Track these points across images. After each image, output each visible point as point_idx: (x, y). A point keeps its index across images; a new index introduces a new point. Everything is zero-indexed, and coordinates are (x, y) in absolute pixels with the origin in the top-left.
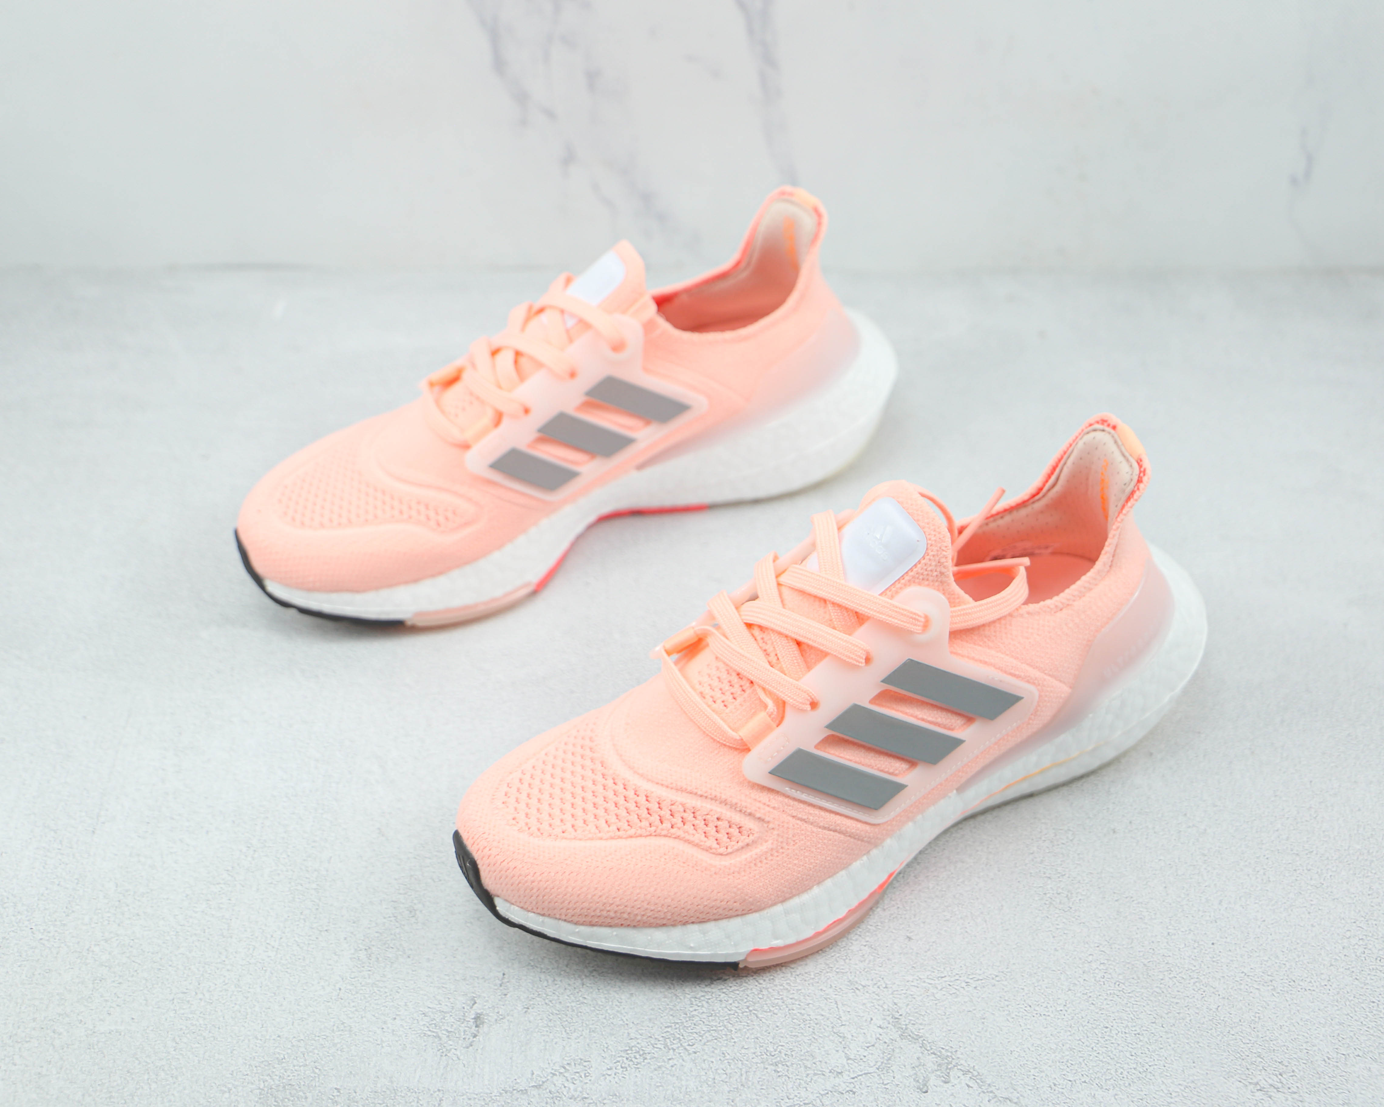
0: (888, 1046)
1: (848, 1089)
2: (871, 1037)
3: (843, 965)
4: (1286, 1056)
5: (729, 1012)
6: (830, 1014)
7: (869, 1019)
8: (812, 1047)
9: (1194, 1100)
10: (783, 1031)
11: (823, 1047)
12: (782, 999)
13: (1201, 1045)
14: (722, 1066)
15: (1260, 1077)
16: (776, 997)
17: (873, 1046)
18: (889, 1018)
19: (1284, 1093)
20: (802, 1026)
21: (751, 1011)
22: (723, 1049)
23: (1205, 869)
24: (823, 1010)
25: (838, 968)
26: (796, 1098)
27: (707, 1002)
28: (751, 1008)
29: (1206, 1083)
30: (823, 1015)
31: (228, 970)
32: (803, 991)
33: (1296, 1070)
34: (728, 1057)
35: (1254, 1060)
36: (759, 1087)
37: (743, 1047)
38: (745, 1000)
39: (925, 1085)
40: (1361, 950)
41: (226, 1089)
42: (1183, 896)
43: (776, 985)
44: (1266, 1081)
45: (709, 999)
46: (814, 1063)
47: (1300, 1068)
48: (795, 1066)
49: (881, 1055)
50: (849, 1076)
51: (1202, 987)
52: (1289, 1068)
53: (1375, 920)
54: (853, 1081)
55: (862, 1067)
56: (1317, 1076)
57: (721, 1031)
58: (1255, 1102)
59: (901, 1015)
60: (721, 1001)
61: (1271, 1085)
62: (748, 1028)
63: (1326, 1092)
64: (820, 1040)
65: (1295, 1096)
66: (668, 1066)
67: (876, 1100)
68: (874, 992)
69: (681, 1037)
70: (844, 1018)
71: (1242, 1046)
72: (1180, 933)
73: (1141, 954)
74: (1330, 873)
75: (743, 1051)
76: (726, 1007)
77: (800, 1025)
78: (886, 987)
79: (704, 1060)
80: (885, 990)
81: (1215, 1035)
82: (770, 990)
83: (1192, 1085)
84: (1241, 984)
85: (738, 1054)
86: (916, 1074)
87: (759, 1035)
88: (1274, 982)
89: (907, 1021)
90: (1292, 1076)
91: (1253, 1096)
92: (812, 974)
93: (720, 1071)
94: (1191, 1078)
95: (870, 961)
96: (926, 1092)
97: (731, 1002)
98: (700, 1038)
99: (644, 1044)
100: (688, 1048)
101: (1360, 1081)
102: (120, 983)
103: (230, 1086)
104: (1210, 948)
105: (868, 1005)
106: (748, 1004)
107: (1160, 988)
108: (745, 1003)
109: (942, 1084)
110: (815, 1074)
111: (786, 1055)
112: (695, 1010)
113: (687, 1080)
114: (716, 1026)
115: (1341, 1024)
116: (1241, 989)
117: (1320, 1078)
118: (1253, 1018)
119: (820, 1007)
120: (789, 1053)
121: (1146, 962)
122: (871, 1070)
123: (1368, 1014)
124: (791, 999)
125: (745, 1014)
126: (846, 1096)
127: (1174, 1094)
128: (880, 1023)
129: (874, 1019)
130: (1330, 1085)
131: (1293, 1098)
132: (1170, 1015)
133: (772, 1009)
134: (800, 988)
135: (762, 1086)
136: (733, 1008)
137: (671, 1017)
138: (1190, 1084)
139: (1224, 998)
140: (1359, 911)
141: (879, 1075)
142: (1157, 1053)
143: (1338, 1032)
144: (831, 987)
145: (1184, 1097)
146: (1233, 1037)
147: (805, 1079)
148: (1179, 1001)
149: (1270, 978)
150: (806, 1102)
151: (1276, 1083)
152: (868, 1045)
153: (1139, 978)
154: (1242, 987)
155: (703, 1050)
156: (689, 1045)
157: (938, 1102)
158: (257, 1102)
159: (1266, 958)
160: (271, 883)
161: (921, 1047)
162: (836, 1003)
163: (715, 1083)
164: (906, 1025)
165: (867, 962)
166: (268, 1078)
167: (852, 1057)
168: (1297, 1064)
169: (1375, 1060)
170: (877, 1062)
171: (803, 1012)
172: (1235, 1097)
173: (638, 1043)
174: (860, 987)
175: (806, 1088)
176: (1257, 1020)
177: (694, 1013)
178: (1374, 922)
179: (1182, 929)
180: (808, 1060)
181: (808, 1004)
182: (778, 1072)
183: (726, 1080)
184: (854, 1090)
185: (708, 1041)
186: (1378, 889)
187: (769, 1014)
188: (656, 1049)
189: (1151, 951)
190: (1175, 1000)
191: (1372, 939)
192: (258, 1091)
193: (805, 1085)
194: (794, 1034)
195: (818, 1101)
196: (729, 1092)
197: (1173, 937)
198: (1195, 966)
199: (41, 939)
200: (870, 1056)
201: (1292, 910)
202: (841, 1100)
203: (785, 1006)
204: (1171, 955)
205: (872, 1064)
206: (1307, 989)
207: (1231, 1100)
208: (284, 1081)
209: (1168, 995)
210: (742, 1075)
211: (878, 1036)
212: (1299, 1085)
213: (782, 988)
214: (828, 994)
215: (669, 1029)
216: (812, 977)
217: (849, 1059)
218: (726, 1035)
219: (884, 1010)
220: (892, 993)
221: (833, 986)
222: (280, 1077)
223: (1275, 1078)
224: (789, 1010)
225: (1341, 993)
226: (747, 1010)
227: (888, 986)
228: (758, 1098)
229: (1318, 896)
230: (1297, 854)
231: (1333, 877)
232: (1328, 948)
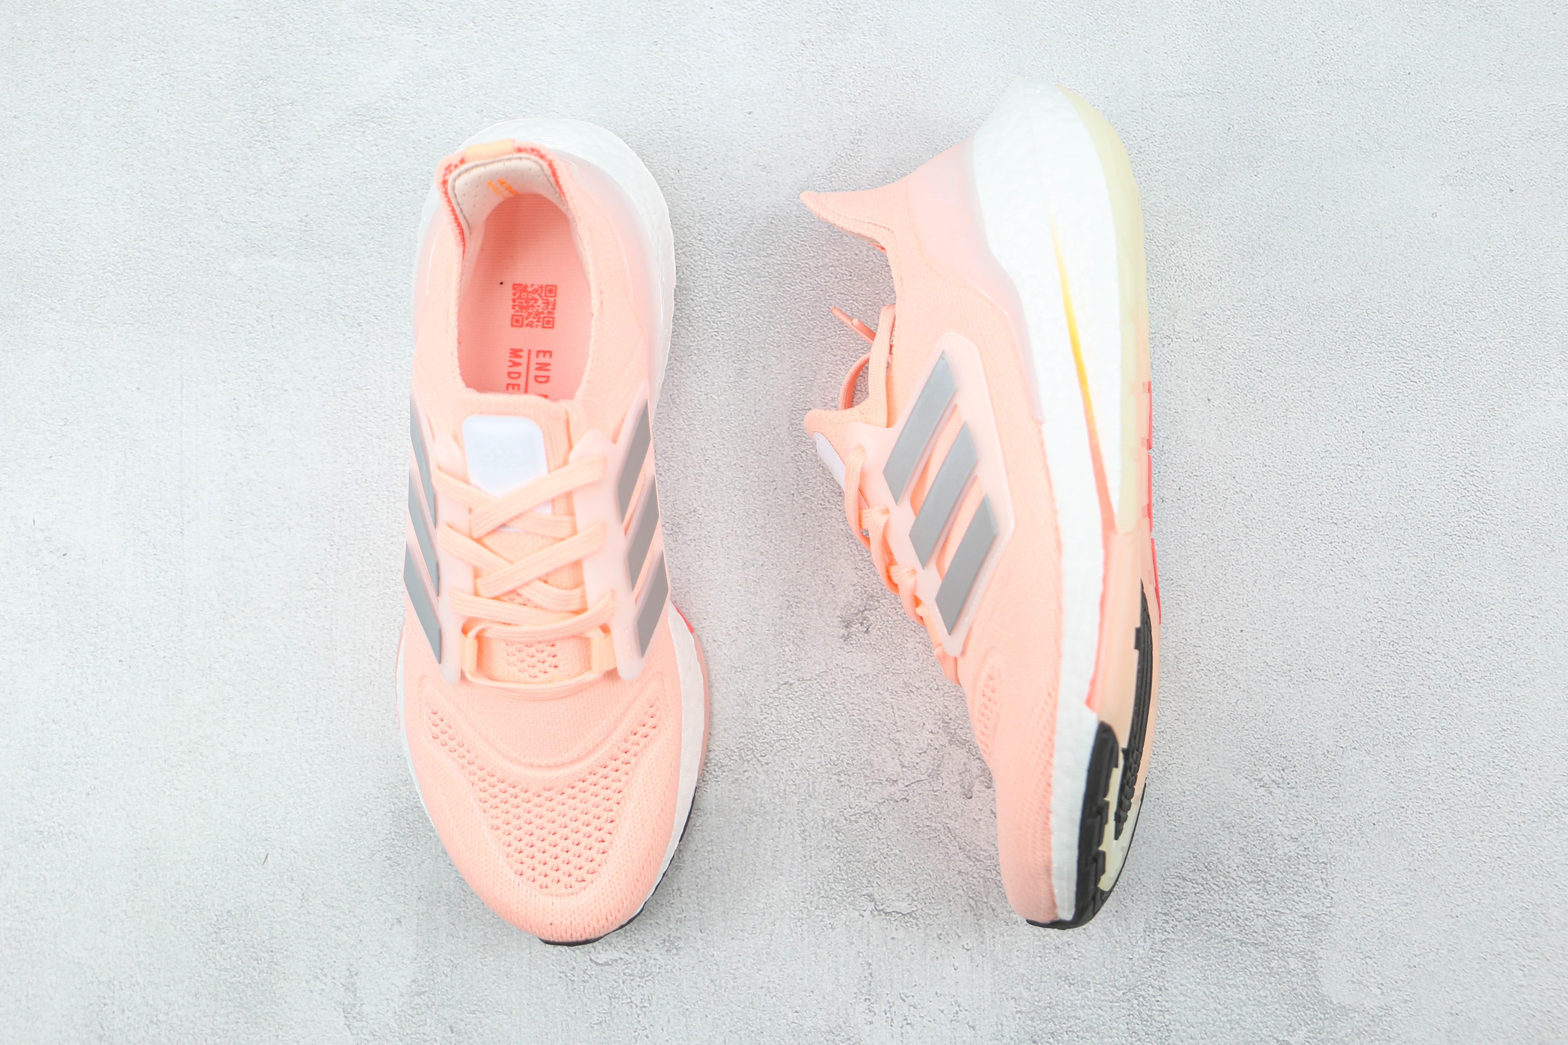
0: (938, 752)
1: (902, 797)
2: (924, 743)
3: (899, 666)
4: (1291, 750)
5: (796, 720)
6: (887, 719)
7: (922, 725)
8: (871, 755)
9: (1204, 798)
10: (845, 738)
11: (881, 755)
12: (843, 704)
13: (1217, 741)
14: (792, 777)
15: (1264, 773)
16: (838, 702)
17: (925, 752)
18: (940, 723)
19: (1283, 789)
20: (862, 733)
21: (815, 718)
22: (792, 759)
23: (1245, 544)
24: (880, 715)
25: (894, 669)
26: (857, 808)
27: (776, 709)
28: (815, 715)
29: (1216, 781)
30: (880, 721)
31: (340, 686)
32: (862, 695)
33: (1298, 765)
34: (796, 767)
35: (1262, 755)
36: (824, 797)
37: (809, 757)
38: (810, 706)
39: (970, 791)
40: (1378, 634)
41: (363, 813)
42: (1220, 576)
43: (837, 689)
44: (1269, 777)
45: (777, 706)
46: (873, 772)
47: (1301, 763)
48: (855, 775)
49: (932, 762)
50: (903, 784)
51: (1226, 679)
52: (1292, 763)
53: (1397, 599)
54: (907, 788)
55: (915, 775)
56: (1315, 770)
57: (789, 740)
58: (1257, 799)
59: (950, 719)
60: (788, 707)
61: (1273, 781)
62: (813, 736)
63: (1320, 786)
64: (878, 748)
65: (1292, 791)
66: (744, 779)
67: (927, 807)
68: (927, 695)
69: (754, 748)
70: (899, 724)
71: (1254, 741)
72: (1213, 619)
73: (1174, 645)
74: (1364, 546)
75: (810, 761)
76: (793, 714)
77: (859, 732)
78: (938, 689)
79: (776, 771)
80: (937, 691)
81: (1231, 730)
82: (832, 694)
83: (1204, 783)
84: (1262, 675)
85: (805, 764)
86: (962, 780)
87: (823, 744)
88: (1292, 672)
89: (956, 725)
90: (1293, 771)
91: (1256, 792)
92: (870, 675)
93: (790, 782)
94: (1204, 776)
95: (923, 660)
96: (971, 798)
97: (797, 708)
98: (771, 748)
99: (722, 756)
100: (760, 758)
101: (1352, 774)
102: (247, 703)
103: (365, 809)
104: (1239, 636)
105: (922, 709)
106: (812, 710)
107: (1187, 682)
108: (810, 709)
109: (985, 789)
110: (873, 783)
111: (847, 764)
112: (765, 718)
113: (762, 792)
114: (784, 735)
115: (1345, 715)
116: (1260, 681)
117: (1317, 773)
118: (1267, 711)
119: (877, 713)
120: (850, 762)
121: (1177, 653)
122: (923, 777)
123: (1371, 704)
124: (852, 704)
125: (810, 721)
126: (901, 804)
127: (1187, 793)
128: (931, 728)
129: (926, 724)
130: (1325, 779)
131: (1290, 794)
132: (1193, 711)
133: (834, 715)
134: (859, 691)
135: (827, 796)
136: (800, 715)
137: (744, 727)
138: (1202, 782)
139: (1244, 691)
140: (1384, 589)
141: (930, 782)
142: (1177, 751)
143: (1341, 724)
144: (888, 690)
145: (1196, 795)
146: (1247, 732)
147: (864, 788)
148: (1202, 696)
149: (1289, 667)
150: (866, 811)
151: (1278, 779)
152: (921, 751)
153: (1169, 672)
154: (1262, 678)
155: (775, 761)
156: (761, 756)
157: (981, 808)
158: (392, 825)
159: (1288, 646)
160: (361, 587)
161: (967, 752)
162: (892, 708)
163: (785, 794)
164: (955, 729)
165: (921, 661)
166: (396, 801)
167: (906, 764)
168: (1299, 758)
169: (1369, 753)
170: (928, 769)
171: (862, 717)
172: (1240, 793)
173: (716, 756)
174: (914, 689)
175: (866, 797)
176: (1270, 713)
177: (765, 721)
178: (1395, 602)
179: (1215, 616)
180: (867, 769)
181: (867, 709)
182: (841, 782)
183: (796, 791)
184: (908, 798)
185: (778, 751)
186: (1406, 563)
187: (832, 721)
188: (732, 761)
189: (1184, 641)
190: (1199, 695)
191: (1390, 622)
192: (390, 814)
193: (865, 794)
194: (854, 742)
195: (876, 809)
196: (799, 803)
197: (1206, 624)
198: (1222, 657)
199: (164, 657)
200: (922, 763)
201: (1321, 591)
202: (896, 809)
203: (846, 712)
204: (1201, 645)
205: (924, 771)
206: (1321, 678)
207: (1236, 796)
208: (411, 803)
209: (1194, 690)
210: (809, 785)
211: (930, 741)
212: (1297, 780)
213: (843, 691)
214: (884, 698)
215: (742, 740)
216: (871, 679)
217: (903, 766)
218: (794, 744)
219: (935, 715)
220: (943, 696)
221: (890, 688)
222: (407, 799)
223: (1278, 774)
224: (850, 716)
225: (1351, 682)
226: (812, 717)
227: (940, 688)
228: (824, 808)
229: (1347, 573)
230: (1336, 524)
231: (1365, 551)
232: (1347, 633)
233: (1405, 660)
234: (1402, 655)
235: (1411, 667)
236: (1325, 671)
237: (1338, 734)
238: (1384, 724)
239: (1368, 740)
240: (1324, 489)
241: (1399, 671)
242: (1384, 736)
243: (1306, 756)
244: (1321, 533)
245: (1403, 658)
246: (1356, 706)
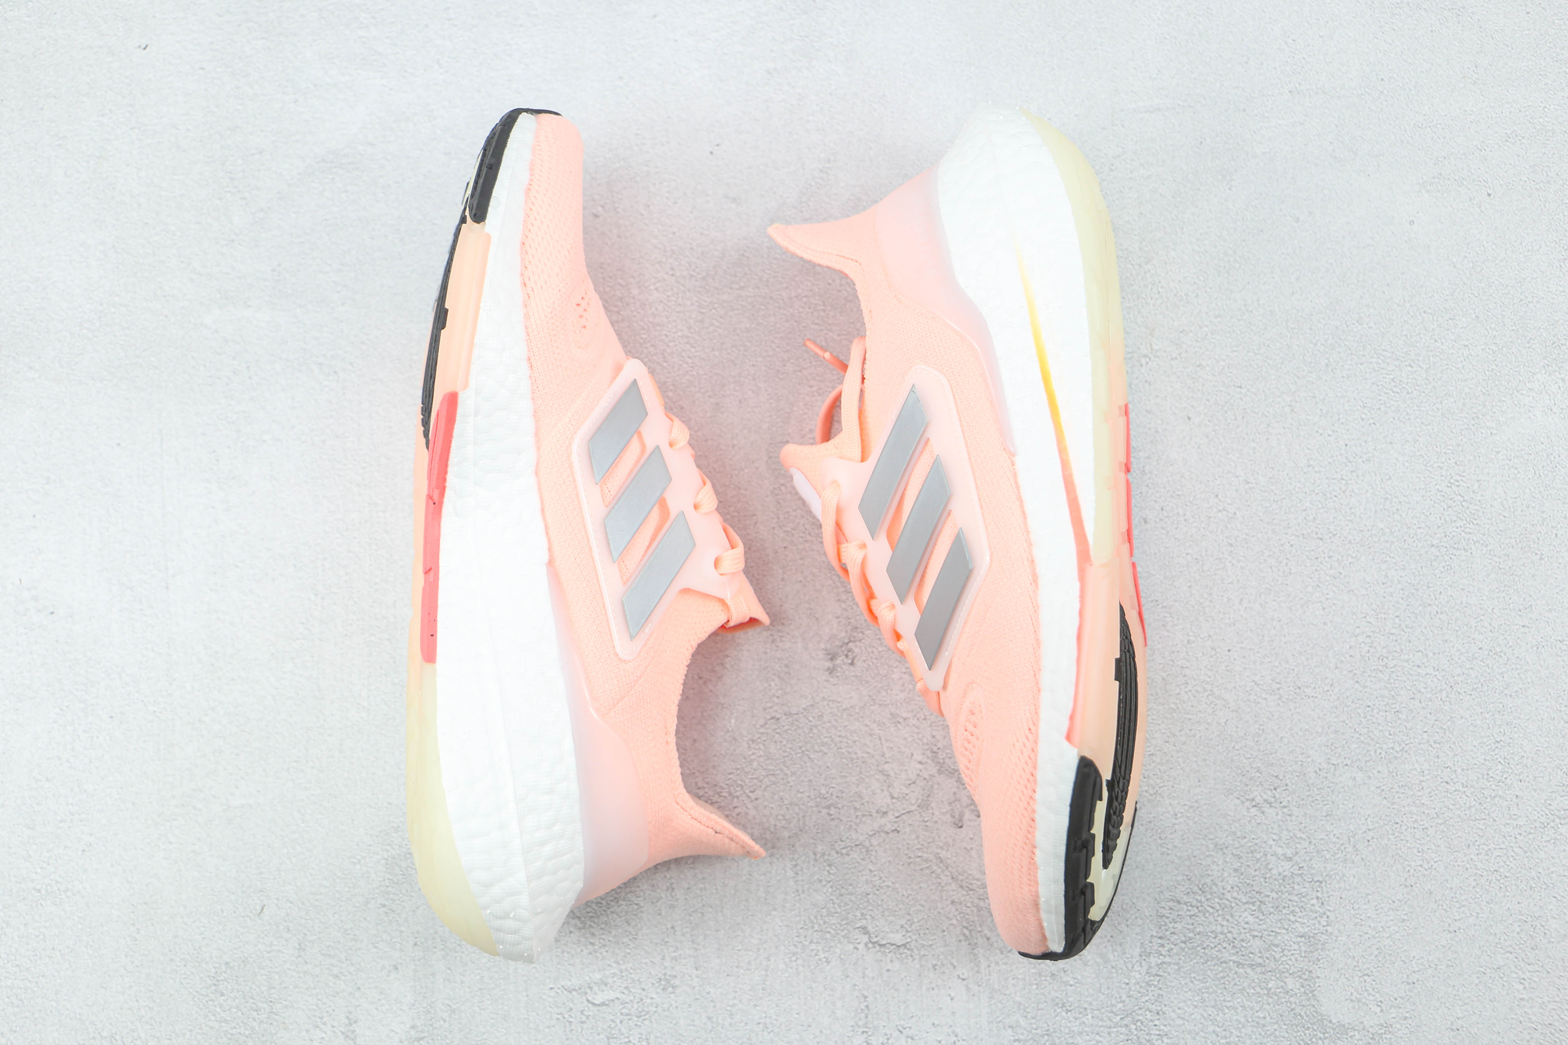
0: (928, 782)
1: (893, 828)
2: (912, 773)
3: (885, 697)
4: (1283, 769)
5: (784, 754)
6: (875, 751)
7: (910, 755)
8: (860, 787)
9: (1196, 820)
10: (833, 771)
11: (870, 787)
12: (831, 737)
13: (1208, 762)
14: (782, 812)
15: (1256, 793)
16: (826, 735)
17: (914, 783)
18: (928, 753)
19: (1275, 808)
20: (850, 765)
21: (803, 752)
22: (781, 794)
23: (1230, 562)
24: (868, 747)
25: (880, 700)
26: (848, 841)
27: (764, 745)
28: (803, 749)
29: (1208, 802)
30: (868, 753)
31: (330, 735)
32: (849, 727)
33: (1290, 784)
34: (786, 802)
35: (1253, 775)
36: (815, 831)
37: (798, 792)
38: (798, 740)
39: (960, 820)
40: (1367, 648)
41: (356, 861)
42: (1206, 596)
43: (824, 723)
44: (1261, 796)
45: (765, 741)
46: (863, 804)
47: (1293, 781)
48: (845, 808)
49: (922, 792)
50: (893, 815)
51: (1214, 700)
52: (1283, 781)
53: (1385, 613)
54: (897, 820)
55: (905, 806)
56: (1308, 788)
57: (778, 774)
58: (1249, 819)
59: (939, 749)
60: (775, 742)
61: (1265, 801)
62: (802, 770)
63: (1313, 804)
64: (867, 780)
65: (1285, 810)
66: (734, 815)
67: (918, 837)
68: (914, 725)
69: (743, 784)
70: (887, 755)
71: (1245, 761)
72: (1199, 640)
73: (1161, 666)
74: (1350, 560)
75: (799, 795)
76: (780, 749)
77: (847, 764)
78: (925, 719)
79: (765, 807)
80: (924, 722)
81: (1221, 751)
82: (820, 728)
83: (1196, 805)
84: (1250, 694)
85: (795, 799)
86: (952, 810)
87: (812, 777)
88: (1281, 690)
89: (945, 755)
90: (1285, 790)
91: (1248, 812)
92: (857, 708)
93: (780, 817)
94: (1195, 798)
95: (910, 691)
96: (961, 827)
97: (784, 743)
98: (760, 784)
99: (710, 793)
100: (750, 794)
101: (1344, 791)
102: (237, 755)
103: (359, 857)
104: (1226, 656)
105: (910, 739)
106: (800, 744)
107: (1176, 704)
108: (798, 743)
109: (975, 818)
110: (864, 815)
111: (837, 797)
112: (754, 754)
113: (752, 828)
114: (773, 770)
115: (1336, 732)
116: (1249, 700)
117: (1309, 791)
118: (1257, 731)
119: (865, 745)
120: (839, 795)
121: (1164, 675)
122: (913, 808)
123: (1362, 719)
124: (840, 736)
125: (799, 755)
126: (892, 835)
127: (1179, 815)
128: (920, 758)
129: (915, 754)
130: (1318, 797)
131: (1283, 813)
132: (1183, 732)
133: (822, 748)
134: (846, 723)
135: (817, 829)
136: (788, 750)
137: (732, 763)
138: (1194, 804)
139: (1233, 711)
140: (1372, 604)
141: (920, 813)
142: (1167, 773)
143: (1332, 741)
144: (875, 721)
145: (1188, 817)
146: (1238, 752)
147: (855, 820)
148: (1191, 717)
149: (1278, 686)
150: (857, 843)
151: (1270, 798)
152: (910, 782)
153: (1157, 694)
154: (1251, 697)
155: (764, 796)
156: (751, 792)
157: (972, 836)
158: (385, 872)
159: (1276, 664)
160: (346, 635)
161: (957, 781)
162: (880, 739)
163: (776, 829)
164: (943, 759)
165: (907, 691)
166: (388, 848)
167: (896, 795)
168: (1291, 777)
169: (1361, 769)
170: (918, 799)
171: (850, 750)
172: (1232, 814)
173: (706, 793)
174: (901, 720)
175: (856, 829)
176: (1261, 732)
177: (753, 757)
178: (1383, 616)
179: (1202, 636)
180: (856, 801)
181: (855, 742)
182: (831, 815)
183: (786, 826)
184: (898, 829)
185: (767, 786)
186: (1393, 576)
187: (820, 754)
188: (722, 798)
189: (1171, 663)
190: (1188, 716)
191: (1379, 636)
192: (383, 862)
193: (855, 827)
194: (843, 774)
195: (867, 842)
196: (789, 837)
197: (1193, 645)
198: (1210, 677)
199: (155, 712)
200: (912, 794)
201: (1308, 607)
202: (887, 840)
203: (833, 745)
204: (1189, 665)
205: (913, 802)
206: (1311, 695)
207: (1229, 817)
208: (404, 850)
209: (1183, 711)
210: (799, 820)
211: (918, 772)
212: (1289, 798)
213: (830, 724)
214: (872, 730)
215: (731, 776)
216: (857, 711)
217: (893, 798)
218: (783, 779)
219: (923, 744)
220: (931, 726)
221: (877, 720)
222: (400, 846)
223: (1269, 793)
224: (838, 749)
225: (1341, 698)
226: (800, 751)
227: (928, 717)
228: (815, 842)
229: (1334, 589)
230: (1321, 539)
231: (1351, 565)
232: (1336, 649)
233: (1395, 674)
234: (1393, 670)
235: (1401, 681)
236: (1315, 688)
237: (1330, 751)
238: (1376, 739)
239: (1360, 757)
240: (1308, 504)
241: (1389, 686)
242: (1375, 752)
243: (1298, 774)
244: (1307, 549)
245: (1393, 672)
246: (1347, 722)
